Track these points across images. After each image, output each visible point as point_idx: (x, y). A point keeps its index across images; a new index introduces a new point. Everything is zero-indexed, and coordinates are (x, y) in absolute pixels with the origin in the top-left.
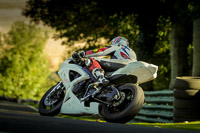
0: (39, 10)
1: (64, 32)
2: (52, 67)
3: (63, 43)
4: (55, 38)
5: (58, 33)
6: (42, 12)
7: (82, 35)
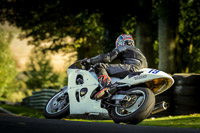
0: (4, 11)
1: (30, 31)
2: (19, 67)
3: (29, 43)
4: (21, 37)
5: (24, 33)
6: (7, 12)
7: (48, 34)
